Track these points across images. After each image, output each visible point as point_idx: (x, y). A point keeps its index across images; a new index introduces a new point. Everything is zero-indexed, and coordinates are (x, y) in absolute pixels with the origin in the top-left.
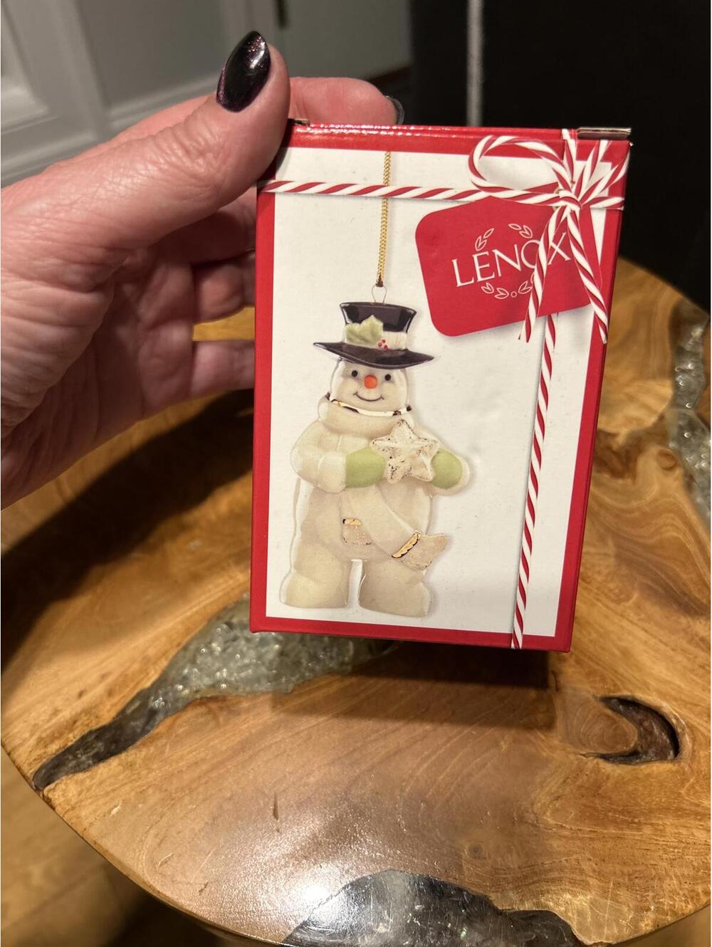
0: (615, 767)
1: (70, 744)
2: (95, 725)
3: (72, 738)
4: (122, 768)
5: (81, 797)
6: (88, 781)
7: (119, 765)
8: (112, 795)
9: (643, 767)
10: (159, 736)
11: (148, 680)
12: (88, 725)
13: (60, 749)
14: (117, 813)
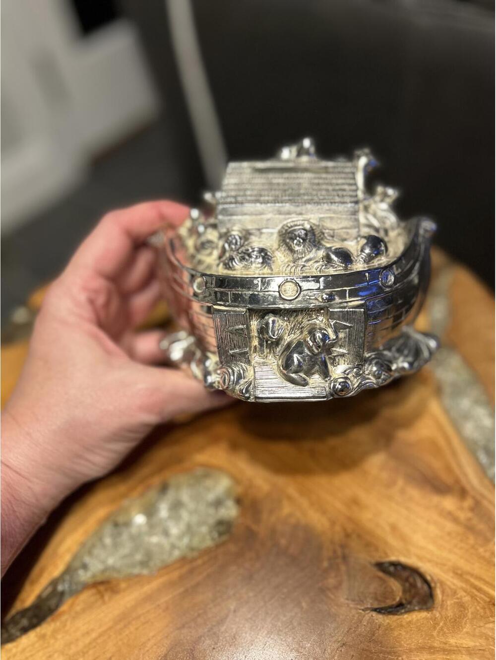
0: (385, 618)
4: (37, 639)
7: (35, 636)
9: (406, 616)
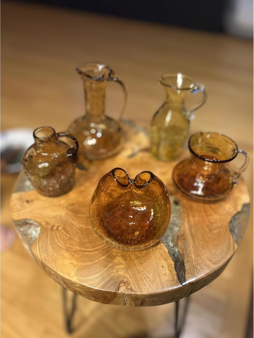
1: (176, 274)
2: (173, 266)
3: (175, 272)
4: (188, 263)
5: (192, 274)
6: (188, 272)
7: (187, 263)
8: (194, 267)
10: (183, 253)
11: (166, 249)
12: (173, 268)
13: (176, 276)
14: (200, 267)
